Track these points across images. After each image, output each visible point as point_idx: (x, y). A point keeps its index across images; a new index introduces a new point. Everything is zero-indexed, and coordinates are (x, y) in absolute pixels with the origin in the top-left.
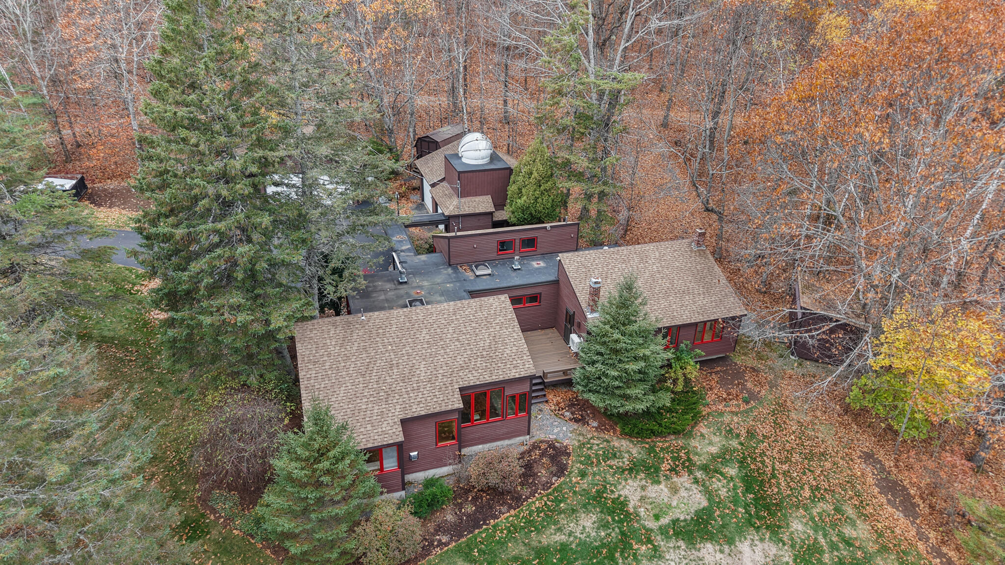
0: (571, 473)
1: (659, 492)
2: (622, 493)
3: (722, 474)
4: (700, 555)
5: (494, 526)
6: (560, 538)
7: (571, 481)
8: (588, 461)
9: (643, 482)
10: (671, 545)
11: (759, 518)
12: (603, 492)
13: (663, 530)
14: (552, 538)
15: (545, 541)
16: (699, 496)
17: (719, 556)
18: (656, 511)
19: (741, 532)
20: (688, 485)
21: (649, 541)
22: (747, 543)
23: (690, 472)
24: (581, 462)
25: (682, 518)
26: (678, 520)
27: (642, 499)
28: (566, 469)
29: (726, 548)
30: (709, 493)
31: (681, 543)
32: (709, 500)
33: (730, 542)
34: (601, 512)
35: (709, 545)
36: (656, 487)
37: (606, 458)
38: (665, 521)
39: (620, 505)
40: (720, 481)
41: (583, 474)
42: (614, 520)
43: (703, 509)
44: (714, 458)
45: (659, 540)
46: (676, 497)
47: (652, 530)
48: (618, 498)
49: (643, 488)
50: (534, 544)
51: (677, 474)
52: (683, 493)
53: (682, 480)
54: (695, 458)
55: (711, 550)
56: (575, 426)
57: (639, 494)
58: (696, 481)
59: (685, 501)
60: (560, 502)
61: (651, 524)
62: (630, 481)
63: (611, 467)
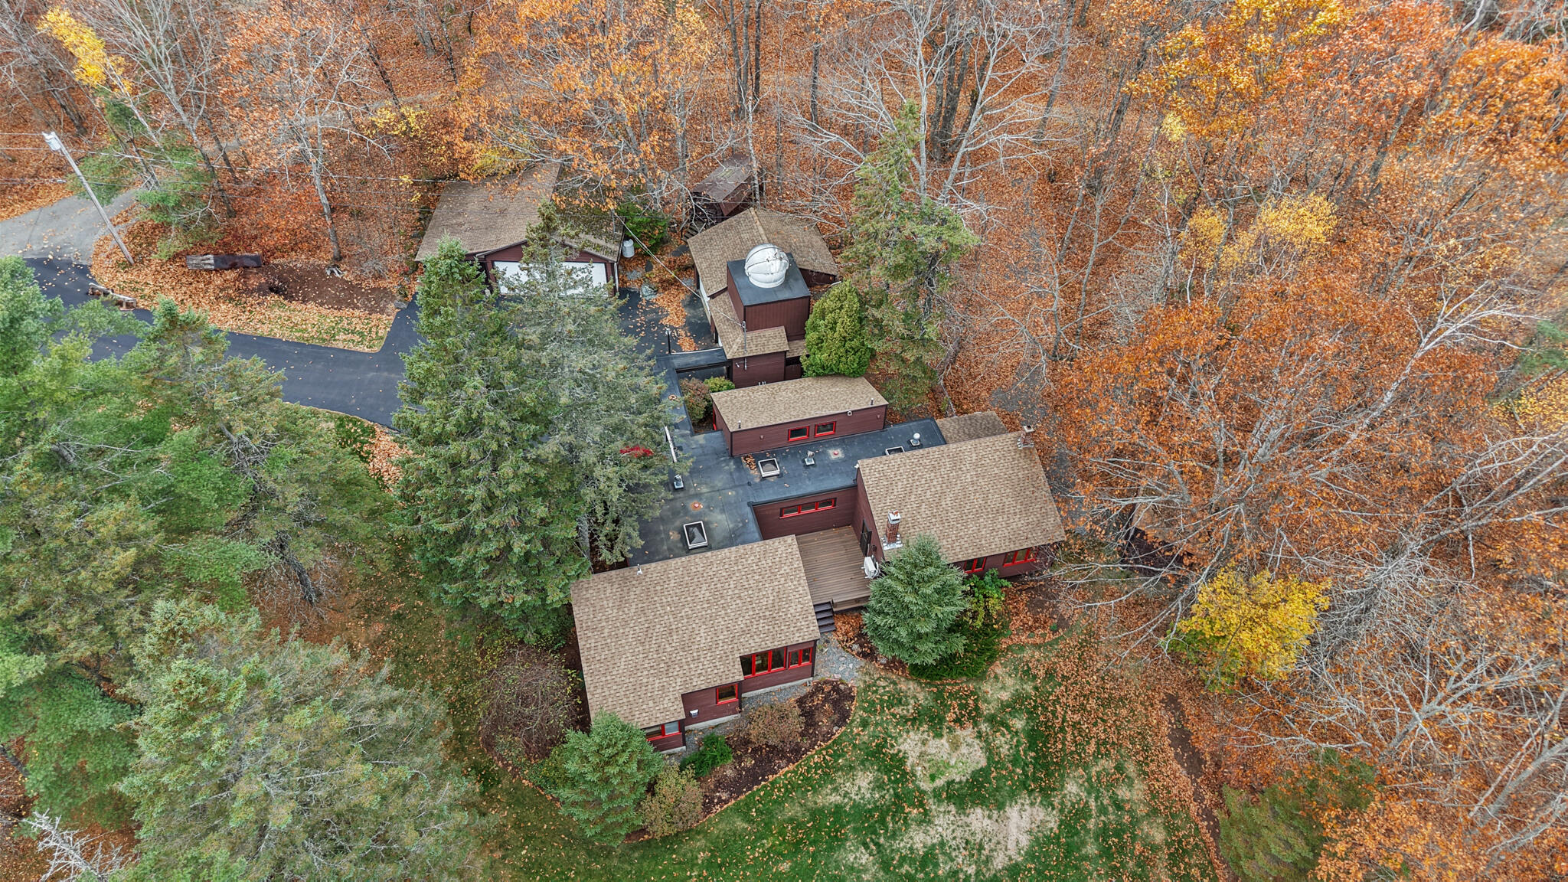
0: (853, 721)
1: (939, 747)
2: (902, 748)
3: (1008, 727)
4: (968, 820)
5: (772, 783)
6: (835, 798)
7: (852, 731)
8: (872, 709)
9: (925, 736)
10: (942, 809)
11: (1035, 779)
12: (883, 747)
13: (937, 794)
14: (829, 798)
15: (820, 800)
16: (979, 754)
17: (987, 821)
18: (933, 770)
19: (1013, 796)
20: (969, 740)
21: (921, 804)
22: (1017, 808)
23: (975, 724)
24: (864, 710)
25: (957, 780)
26: (953, 781)
27: (922, 755)
28: (848, 717)
29: (995, 814)
30: (990, 751)
31: (952, 808)
32: (988, 758)
33: (1000, 807)
34: (878, 770)
35: (979, 810)
36: (937, 742)
37: (891, 705)
38: (940, 782)
39: (899, 761)
40: (1003, 735)
41: (864, 724)
42: (889, 779)
43: (981, 770)
44: (1004, 706)
45: (931, 804)
46: (955, 754)
47: (925, 792)
48: (897, 755)
49: (924, 742)
50: (810, 804)
51: (962, 727)
52: (964, 750)
53: (965, 733)
54: (983, 706)
55: (980, 816)
56: (862, 662)
57: (918, 750)
58: (979, 736)
59: (964, 759)
60: (839, 756)
61: (926, 786)
62: (911, 733)
63: (894, 715)
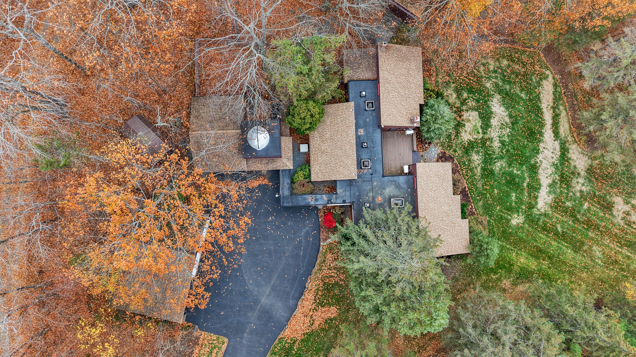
0: (453, 155)
1: (468, 127)
2: (466, 140)
3: (466, 99)
4: (494, 125)
5: (469, 189)
6: (479, 169)
7: (457, 156)
8: (450, 146)
9: (464, 130)
10: (489, 133)
11: (484, 97)
12: (465, 147)
13: (484, 133)
14: (478, 171)
15: (478, 174)
16: (473, 113)
17: (495, 119)
18: (476, 132)
19: (489, 107)
20: (468, 115)
21: (486, 140)
22: (492, 107)
23: (463, 110)
24: (450, 149)
25: (481, 124)
26: (481, 126)
27: (470, 134)
28: (451, 156)
29: (493, 115)
30: (473, 109)
31: (489, 129)
32: (476, 111)
33: (492, 113)
34: (472, 151)
35: (492, 121)
36: (466, 126)
37: (450, 140)
38: (480, 131)
39: (470, 143)
40: (468, 102)
41: (455, 151)
42: (476, 148)
43: (479, 115)
44: (458, 97)
45: (486, 136)
46: (472, 122)
47: (483, 137)
48: (468, 143)
49: (466, 132)
50: (479, 178)
51: (463, 115)
52: (471, 118)
53: (465, 115)
54: (457, 105)
56: (432, 145)
57: (468, 135)
58: (467, 111)
59: (474, 119)
60: (465, 163)
61: (481, 136)
62: (462, 135)
63: (454, 139)
